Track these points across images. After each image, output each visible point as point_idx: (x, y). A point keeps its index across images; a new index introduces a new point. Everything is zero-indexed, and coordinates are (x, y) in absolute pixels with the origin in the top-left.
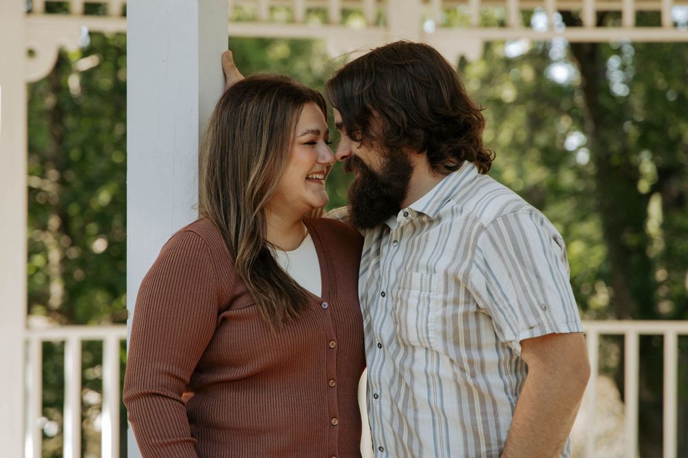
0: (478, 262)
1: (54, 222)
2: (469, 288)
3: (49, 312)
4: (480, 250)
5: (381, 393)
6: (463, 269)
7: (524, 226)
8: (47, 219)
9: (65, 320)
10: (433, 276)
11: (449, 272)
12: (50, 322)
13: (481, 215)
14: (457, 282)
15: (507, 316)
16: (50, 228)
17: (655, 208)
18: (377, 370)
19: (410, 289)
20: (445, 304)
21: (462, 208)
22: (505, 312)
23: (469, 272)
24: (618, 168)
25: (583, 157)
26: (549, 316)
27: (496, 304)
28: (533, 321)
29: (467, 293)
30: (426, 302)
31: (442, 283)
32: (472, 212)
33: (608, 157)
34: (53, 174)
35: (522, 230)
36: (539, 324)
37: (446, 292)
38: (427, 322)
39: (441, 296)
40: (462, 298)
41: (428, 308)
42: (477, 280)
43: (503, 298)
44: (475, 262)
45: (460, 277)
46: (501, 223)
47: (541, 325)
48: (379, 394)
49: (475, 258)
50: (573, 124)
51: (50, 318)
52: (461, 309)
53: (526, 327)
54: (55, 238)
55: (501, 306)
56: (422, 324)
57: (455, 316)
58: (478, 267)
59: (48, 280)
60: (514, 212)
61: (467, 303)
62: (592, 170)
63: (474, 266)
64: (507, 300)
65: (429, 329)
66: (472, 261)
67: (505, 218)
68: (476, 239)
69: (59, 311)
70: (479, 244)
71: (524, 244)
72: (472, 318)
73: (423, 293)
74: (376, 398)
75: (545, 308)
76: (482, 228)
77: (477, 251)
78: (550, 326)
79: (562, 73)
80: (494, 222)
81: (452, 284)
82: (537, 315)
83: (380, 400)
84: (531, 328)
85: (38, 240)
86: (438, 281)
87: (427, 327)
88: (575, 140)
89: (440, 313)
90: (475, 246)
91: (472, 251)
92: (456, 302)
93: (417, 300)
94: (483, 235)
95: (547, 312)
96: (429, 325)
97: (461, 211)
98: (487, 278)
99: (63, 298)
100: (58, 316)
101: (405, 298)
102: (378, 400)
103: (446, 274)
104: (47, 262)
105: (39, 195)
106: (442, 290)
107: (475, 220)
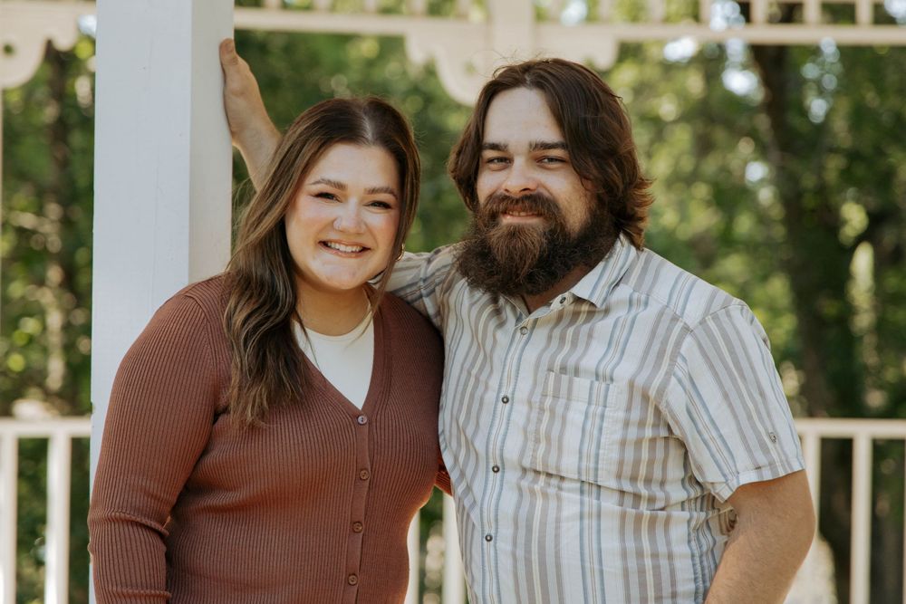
0: (680, 374)
1: (54, 274)
2: (662, 408)
3: (48, 396)
4: (684, 360)
5: (497, 533)
6: (656, 383)
7: (738, 326)
8: (45, 270)
9: (67, 408)
10: (611, 386)
11: (636, 384)
12: (48, 410)
13: (683, 313)
14: (645, 398)
15: (714, 450)
16: (48, 283)
17: (863, 261)
18: (494, 502)
19: (569, 399)
20: (627, 424)
21: (647, 299)
22: (711, 444)
23: (665, 388)
24: (813, 211)
25: (766, 195)
26: (779, 449)
27: (699, 432)
28: (762, 460)
29: (658, 412)
30: (598, 420)
31: (625, 397)
32: (667, 306)
33: (799, 195)
34: (53, 210)
35: (738, 333)
36: (770, 464)
37: (629, 409)
38: (598, 447)
39: (621, 415)
40: (650, 419)
41: (601, 429)
42: (676, 400)
43: (710, 426)
44: (674, 374)
45: (652, 393)
46: (711, 324)
47: (772, 464)
48: (493, 535)
49: (676, 369)
50: (755, 151)
51: (47, 404)
52: (649, 433)
53: (752, 466)
54: (55, 296)
55: (706, 436)
56: (590, 448)
57: (638, 443)
58: (680, 381)
59: (45, 351)
60: (725, 307)
61: (656, 426)
62: (777, 212)
63: (673, 380)
64: (717, 429)
65: (601, 457)
66: (669, 374)
67: (716, 318)
68: (678, 344)
69: (60, 395)
70: (683, 350)
71: (742, 351)
72: (660, 445)
73: (593, 407)
74: (488, 541)
75: (774, 439)
76: (686, 329)
77: (679, 360)
78: (783, 466)
79: (741, 82)
80: (703, 322)
81: (637, 399)
82: (766, 451)
83: (495, 543)
84: (759, 468)
85: (33, 299)
86: (618, 393)
87: (597, 455)
88: (757, 171)
89: (618, 436)
90: (676, 353)
91: (671, 360)
92: (642, 424)
93: (583, 418)
94: (689, 340)
95: (777, 445)
96: (601, 452)
97: (646, 304)
98: (691, 398)
99: (65, 378)
100: (58, 402)
101: (559, 410)
102: (492, 542)
103: (631, 385)
104: (44, 328)
105: (34, 237)
106: (624, 404)
107: (675, 319)
